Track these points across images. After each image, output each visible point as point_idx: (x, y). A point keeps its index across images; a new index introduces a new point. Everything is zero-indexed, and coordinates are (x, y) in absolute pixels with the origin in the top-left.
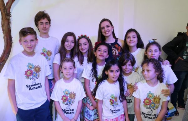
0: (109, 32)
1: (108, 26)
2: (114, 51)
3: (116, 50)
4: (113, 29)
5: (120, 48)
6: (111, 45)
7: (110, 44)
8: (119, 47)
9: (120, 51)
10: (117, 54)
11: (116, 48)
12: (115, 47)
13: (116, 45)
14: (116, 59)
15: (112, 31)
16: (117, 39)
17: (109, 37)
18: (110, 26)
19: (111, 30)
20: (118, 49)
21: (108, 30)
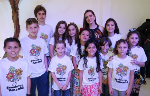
0: (92, 20)
1: (91, 16)
2: (96, 35)
3: (98, 34)
4: (95, 18)
5: (100, 33)
6: (93, 30)
7: (93, 29)
8: (100, 32)
10: (99, 37)
11: (98, 33)
12: (96, 32)
13: (98, 31)
14: (98, 41)
15: (94, 19)
16: (98, 26)
17: (92, 24)
18: (93, 15)
19: (94, 18)
20: (99, 34)
21: (91, 19)
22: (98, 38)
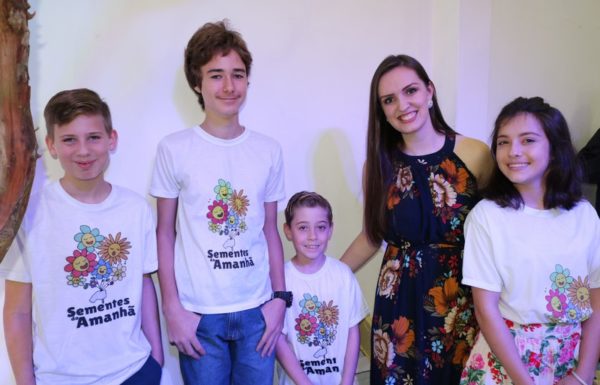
0: (417, 112)
1: (410, 90)
2: (435, 186)
3: (447, 185)
4: (430, 97)
5: (463, 176)
6: (423, 162)
7: (421, 158)
8: (461, 170)
9: (462, 188)
10: (452, 202)
11: (446, 177)
12: (441, 172)
13: (448, 165)
14: (448, 221)
15: (430, 103)
16: (450, 135)
17: (419, 134)
18: (421, 84)
19: (426, 101)
20: (453, 181)
21: (411, 104)
22: (446, 205)
